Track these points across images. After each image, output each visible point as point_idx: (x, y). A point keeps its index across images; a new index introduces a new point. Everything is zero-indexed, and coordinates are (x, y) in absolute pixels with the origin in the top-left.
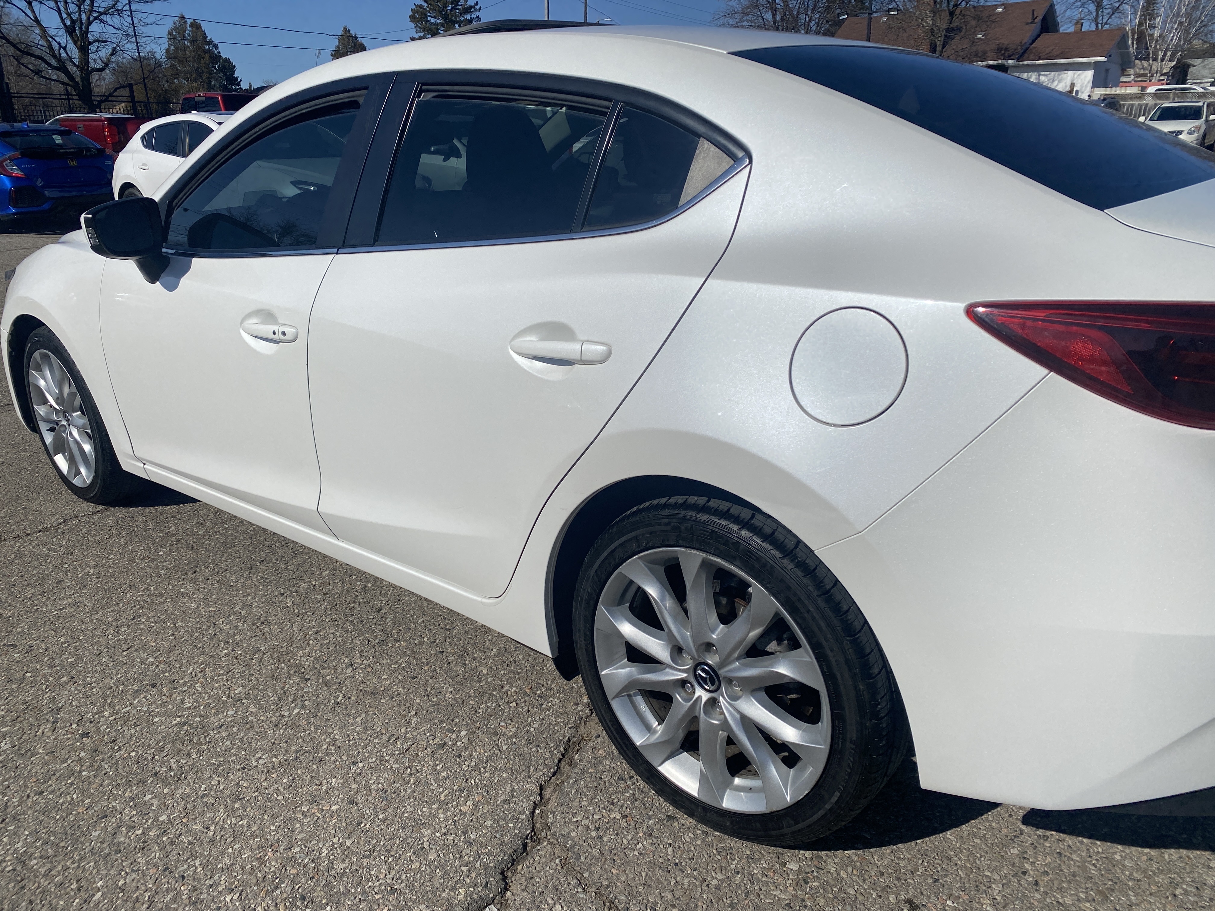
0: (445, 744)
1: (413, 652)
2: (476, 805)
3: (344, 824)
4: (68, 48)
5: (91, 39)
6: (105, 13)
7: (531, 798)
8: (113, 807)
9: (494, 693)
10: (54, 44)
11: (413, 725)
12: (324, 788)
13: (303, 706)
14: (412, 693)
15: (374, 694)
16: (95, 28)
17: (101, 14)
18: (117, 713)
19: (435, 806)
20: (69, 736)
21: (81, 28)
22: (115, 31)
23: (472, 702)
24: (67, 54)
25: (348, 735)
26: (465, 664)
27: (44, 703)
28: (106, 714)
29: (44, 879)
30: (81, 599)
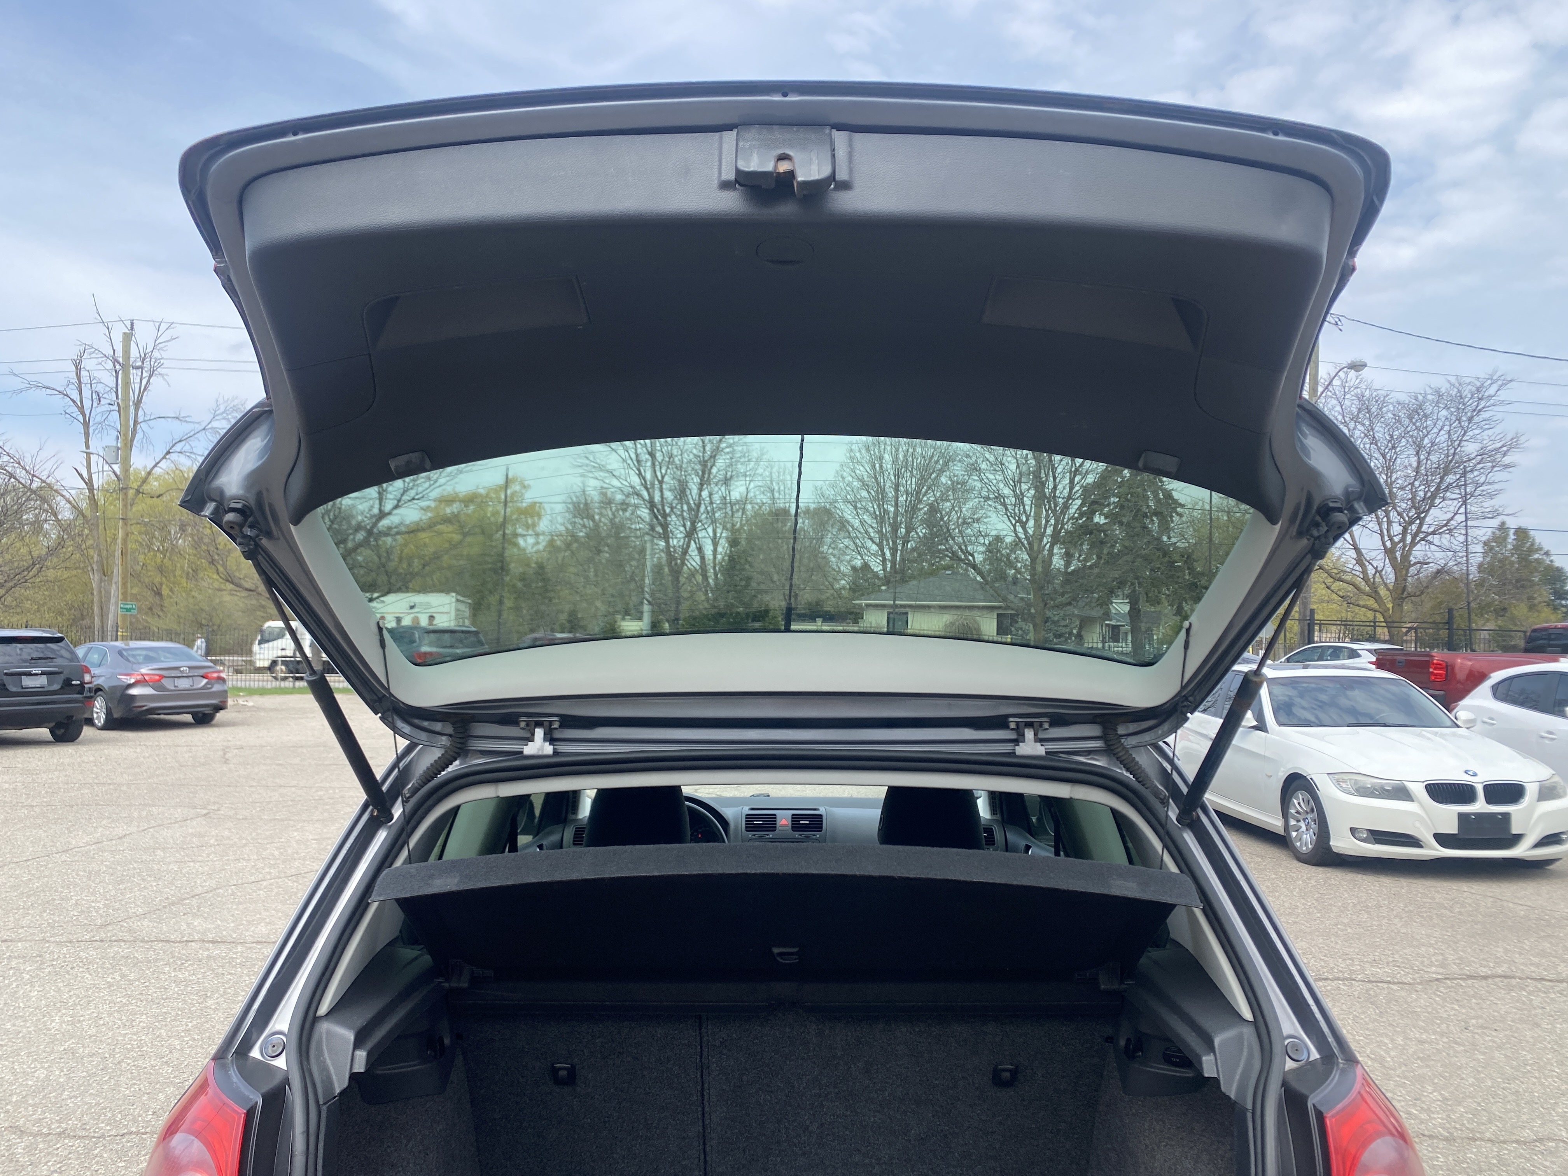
4: (1384, 573)
5: (1413, 560)
6: (1433, 533)
10: (1370, 567)
16: (1419, 548)
17: (1428, 534)
21: (1404, 549)
24: (1382, 578)
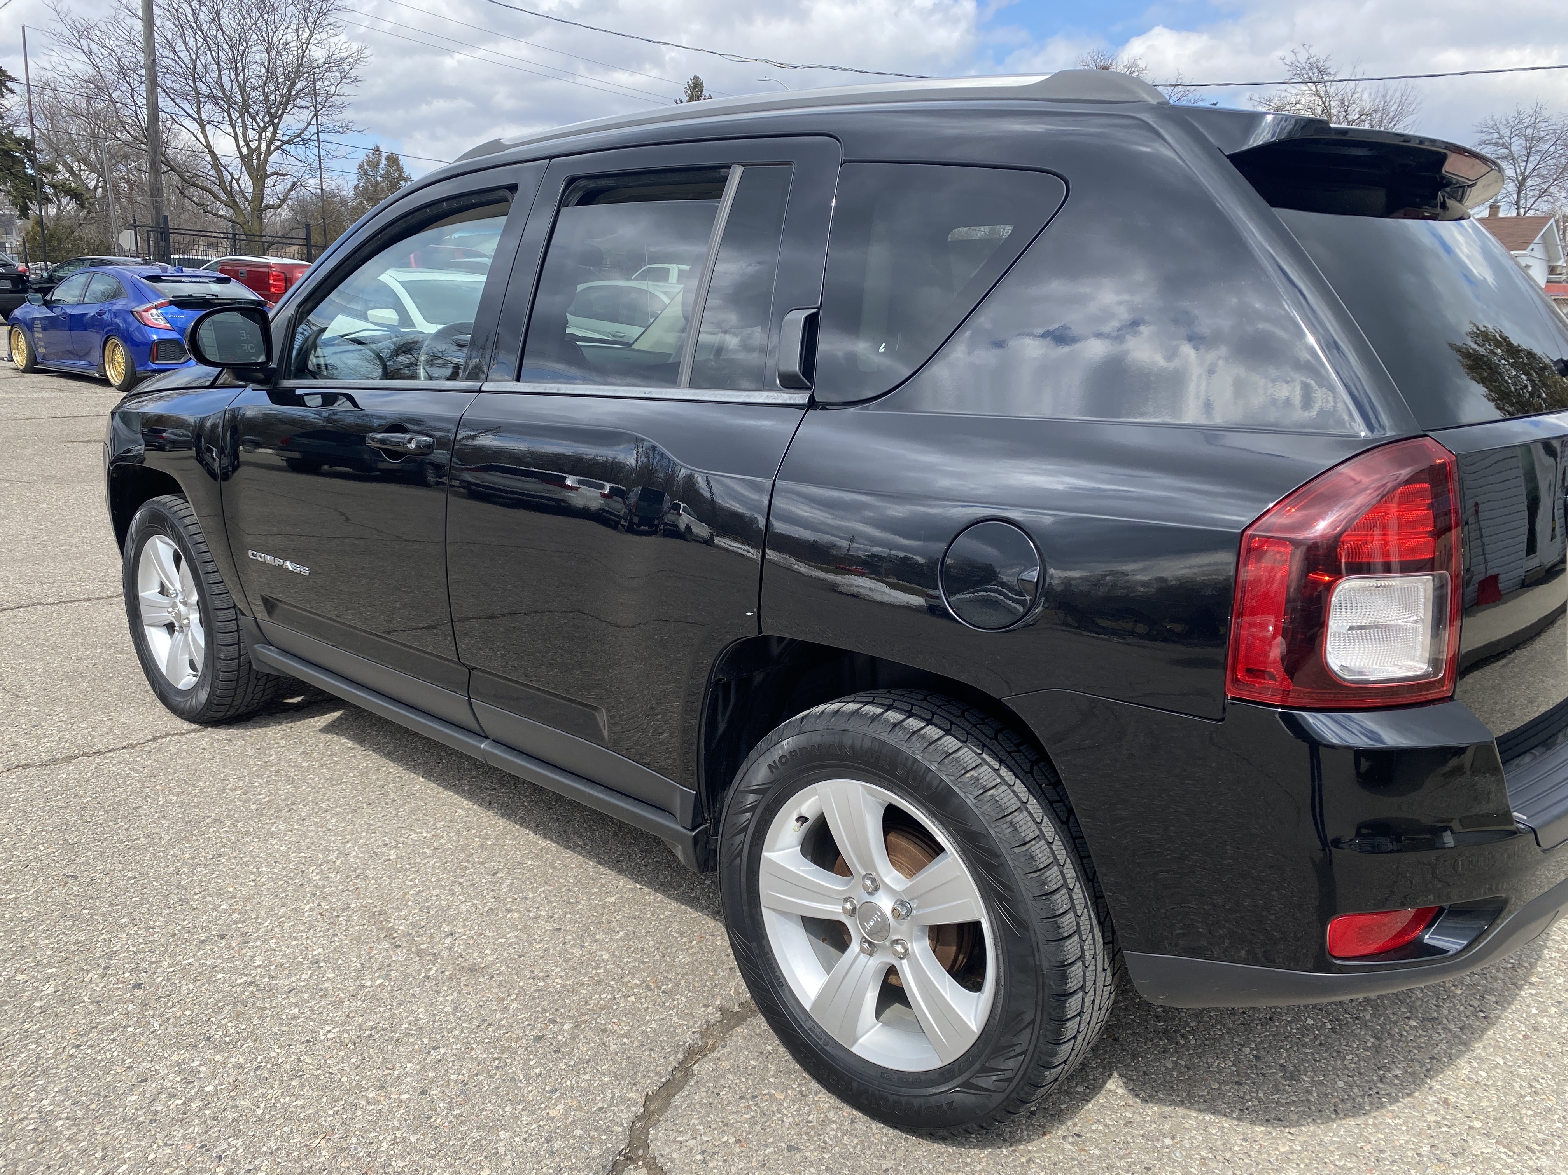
0: (543, 1036)
1: (525, 927)
2: (568, 1109)
3: (411, 1117)
4: (241, 181)
5: (269, 171)
6: (289, 142)
7: (633, 1109)
8: (156, 1070)
9: (612, 983)
11: (511, 1011)
12: (396, 1073)
13: (388, 977)
14: (517, 974)
15: (473, 970)
16: (275, 157)
17: (284, 143)
18: (176, 965)
19: (520, 1107)
20: (120, 986)
21: (259, 158)
22: (298, 163)
23: (584, 992)
24: (239, 186)
25: (434, 1015)
26: (583, 946)
27: (98, 945)
28: (165, 964)
29: (67, 1144)
30: (158, 830)
